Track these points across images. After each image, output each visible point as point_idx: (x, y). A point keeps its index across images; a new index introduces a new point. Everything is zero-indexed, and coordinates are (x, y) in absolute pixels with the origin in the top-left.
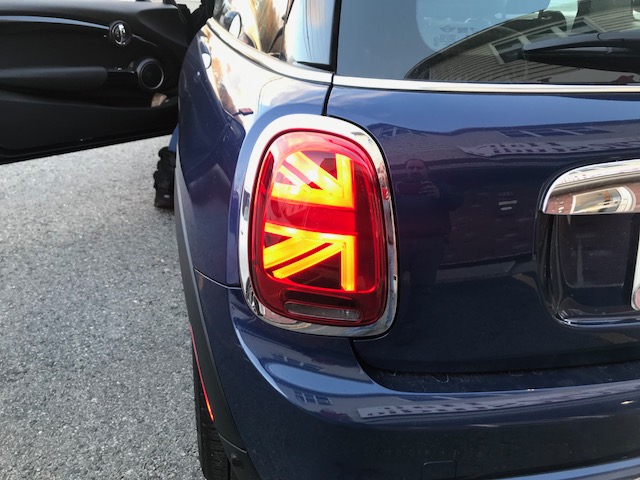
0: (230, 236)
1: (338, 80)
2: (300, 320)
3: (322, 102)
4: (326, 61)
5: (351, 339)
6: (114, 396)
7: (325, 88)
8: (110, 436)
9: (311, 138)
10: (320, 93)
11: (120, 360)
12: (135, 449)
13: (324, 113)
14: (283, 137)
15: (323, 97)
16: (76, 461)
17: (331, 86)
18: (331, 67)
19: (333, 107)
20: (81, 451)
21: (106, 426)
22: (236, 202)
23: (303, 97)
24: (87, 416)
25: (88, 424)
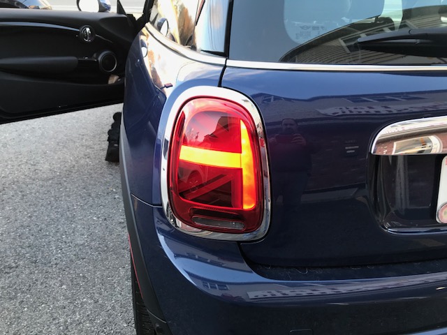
0: (155, 170)
1: (230, 63)
2: (203, 229)
3: (218, 78)
4: (221, 50)
5: (239, 242)
6: (78, 284)
7: (221, 68)
8: (74, 312)
9: (211, 102)
10: (217, 72)
11: (83, 259)
12: (91, 321)
13: (220, 85)
14: (191, 102)
15: (219, 74)
16: (50, 329)
17: (225, 67)
18: (225, 54)
19: (226, 82)
20: (54, 322)
21: (72, 305)
22: (159, 147)
23: (205, 75)
24: (59, 298)
25: (59, 304)
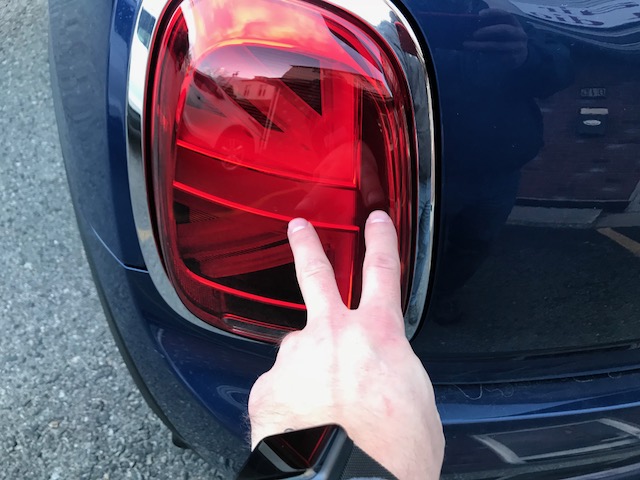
6: (52, 260)
11: (57, 210)
16: (11, 345)
20: (17, 332)
24: (21, 287)
25: (21, 298)
